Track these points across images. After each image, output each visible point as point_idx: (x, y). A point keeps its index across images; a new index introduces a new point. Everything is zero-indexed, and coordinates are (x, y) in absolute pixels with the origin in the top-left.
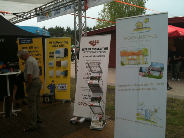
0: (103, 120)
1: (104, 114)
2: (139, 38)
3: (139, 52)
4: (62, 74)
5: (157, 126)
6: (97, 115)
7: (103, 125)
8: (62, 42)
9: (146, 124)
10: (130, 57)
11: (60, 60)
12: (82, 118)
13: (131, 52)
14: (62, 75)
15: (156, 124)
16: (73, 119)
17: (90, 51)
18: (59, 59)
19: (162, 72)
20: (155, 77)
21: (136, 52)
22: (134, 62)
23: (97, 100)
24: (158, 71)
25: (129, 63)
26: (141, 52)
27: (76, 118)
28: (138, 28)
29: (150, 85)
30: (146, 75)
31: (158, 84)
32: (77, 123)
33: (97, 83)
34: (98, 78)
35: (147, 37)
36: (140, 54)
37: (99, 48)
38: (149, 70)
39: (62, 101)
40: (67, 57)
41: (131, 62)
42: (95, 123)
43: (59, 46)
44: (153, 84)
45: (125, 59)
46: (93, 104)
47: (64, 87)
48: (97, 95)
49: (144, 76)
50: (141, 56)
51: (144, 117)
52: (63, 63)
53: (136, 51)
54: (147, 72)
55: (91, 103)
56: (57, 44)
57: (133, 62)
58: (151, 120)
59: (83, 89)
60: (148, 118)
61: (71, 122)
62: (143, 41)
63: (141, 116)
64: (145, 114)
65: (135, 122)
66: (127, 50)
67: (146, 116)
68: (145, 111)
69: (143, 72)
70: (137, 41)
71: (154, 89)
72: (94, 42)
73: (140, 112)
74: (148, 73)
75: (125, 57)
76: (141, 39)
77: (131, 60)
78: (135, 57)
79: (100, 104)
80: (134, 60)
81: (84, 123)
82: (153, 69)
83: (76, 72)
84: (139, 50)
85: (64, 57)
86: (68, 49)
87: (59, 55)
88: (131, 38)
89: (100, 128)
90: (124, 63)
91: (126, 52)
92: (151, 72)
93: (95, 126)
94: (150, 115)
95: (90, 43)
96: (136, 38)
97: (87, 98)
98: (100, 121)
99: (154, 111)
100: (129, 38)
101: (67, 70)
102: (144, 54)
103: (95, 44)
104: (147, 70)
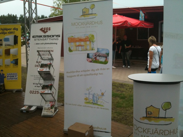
0: (54, 107)
1: (55, 101)
2: (86, 25)
3: (86, 39)
4: (12, 62)
5: (104, 109)
6: (48, 102)
7: (55, 112)
8: (11, 29)
9: (94, 107)
10: (78, 44)
11: (9, 48)
12: (33, 107)
13: (78, 38)
14: (12, 64)
15: (103, 107)
16: (23, 108)
17: (41, 38)
18: (8, 46)
19: (108, 58)
20: (101, 63)
21: (83, 39)
22: (82, 48)
23: (49, 88)
24: (104, 57)
25: (76, 49)
26: (88, 38)
27: (27, 107)
28: (84, 14)
29: (96, 70)
30: (93, 61)
31: (104, 69)
32: (28, 111)
33: (48, 70)
34: (49, 66)
35: (93, 23)
36: (87, 40)
37: (51, 36)
38: (96, 55)
39: (12, 91)
40: (17, 45)
41: (78, 48)
42: (46, 110)
43: (7, 33)
44: (100, 70)
45: (73, 45)
46: (44, 92)
47: (15, 77)
48: (48, 83)
49: (91, 62)
50: (88, 43)
51: (92, 101)
52: (12, 51)
53: (83, 37)
54: (93, 58)
55: (43, 91)
56: (5, 31)
57: (80, 48)
58: (98, 103)
59: (34, 77)
60: (96, 101)
61: (22, 111)
62: (89, 27)
63: (89, 100)
64: (93, 98)
65: (84, 106)
66: (75, 36)
67: (93, 100)
68: (92, 95)
69: (90, 58)
70: (84, 27)
71: (100, 74)
72: (46, 29)
73: (88, 97)
74: (95, 59)
75: (72, 43)
76: (88, 25)
77: (79, 46)
78: (82, 43)
79: (51, 91)
80: (81, 46)
81: (35, 111)
82: (99, 55)
83: (27, 61)
84: (86, 36)
85: (13, 45)
86: (18, 36)
87: (8, 43)
88: (78, 24)
89: (51, 115)
90: (72, 49)
91: (74, 39)
92: (98, 58)
93: (47, 113)
94: (97, 99)
95: (41, 30)
96: (83, 24)
97: (39, 87)
98: (52, 108)
99: (101, 94)
100: (76, 24)
101: (17, 58)
102: (91, 40)
103: (47, 31)
104: (94, 56)
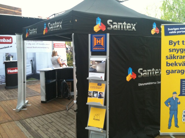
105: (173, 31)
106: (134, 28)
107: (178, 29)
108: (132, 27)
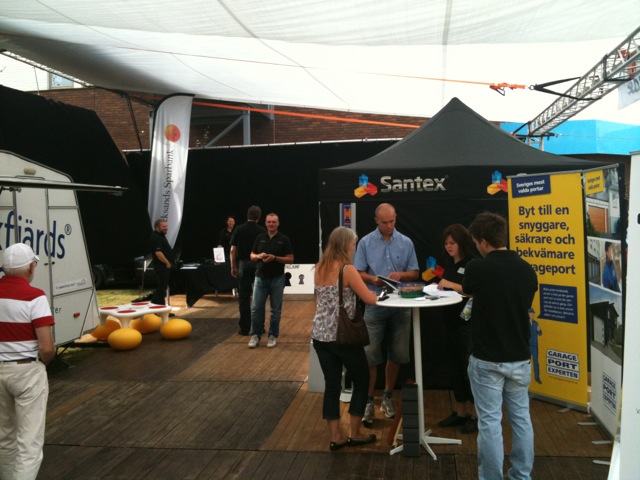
105: (525, 187)
106: (440, 185)
107: (531, 184)
108: (435, 184)
